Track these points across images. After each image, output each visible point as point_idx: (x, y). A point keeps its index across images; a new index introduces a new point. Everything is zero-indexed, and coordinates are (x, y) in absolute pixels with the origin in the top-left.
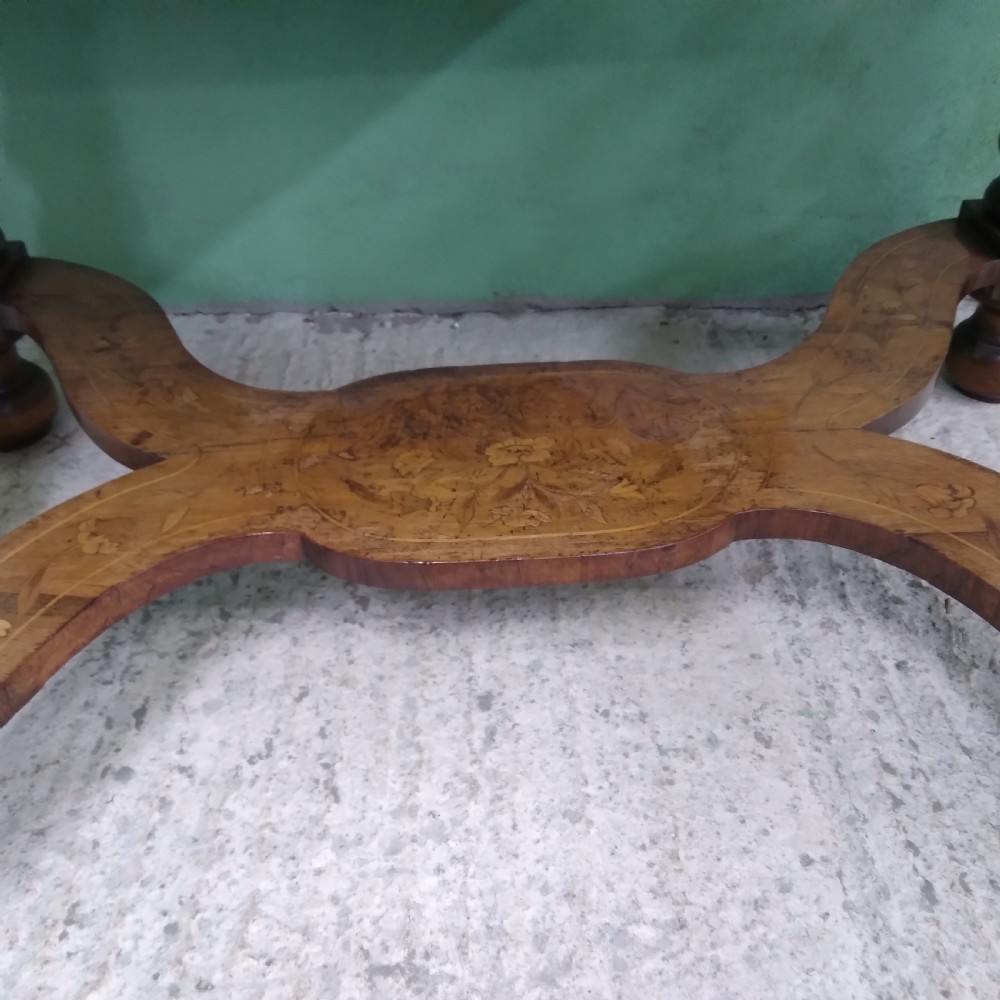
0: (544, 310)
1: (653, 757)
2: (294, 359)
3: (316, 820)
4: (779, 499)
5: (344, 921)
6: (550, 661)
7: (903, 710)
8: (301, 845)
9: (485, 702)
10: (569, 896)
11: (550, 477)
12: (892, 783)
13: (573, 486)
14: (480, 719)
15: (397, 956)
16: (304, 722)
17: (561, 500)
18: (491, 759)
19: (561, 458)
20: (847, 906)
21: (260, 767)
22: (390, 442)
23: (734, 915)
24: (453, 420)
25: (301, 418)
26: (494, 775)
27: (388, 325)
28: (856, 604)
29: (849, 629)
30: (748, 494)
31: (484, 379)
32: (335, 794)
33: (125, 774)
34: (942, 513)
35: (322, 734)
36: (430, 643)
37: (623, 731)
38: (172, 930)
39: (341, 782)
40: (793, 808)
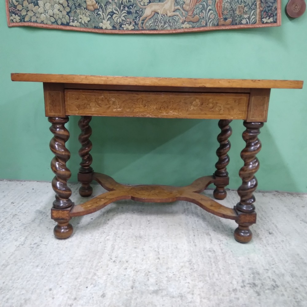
1: (167, 226)
3: (130, 228)
4: (181, 196)
5: (133, 234)
6: (157, 218)
7: (197, 224)
8: (128, 229)
9: (149, 221)
10: (157, 234)
11: (158, 194)
12: (193, 229)
13: (160, 194)
14: (148, 222)
15: (139, 236)
16: (128, 221)
19: (159, 192)
20: (186, 236)
21: (123, 224)
22: (140, 190)
23: (174, 236)
24: (147, 189)
25: (130, 188)
26: (149, 226)
29: (193, 218)
30: (178, 196)
31: (151, 186)
33: (108, 224)
35: (130, 222)
36: (142, 216)
37: (165, 224)
38: (115, 234)
39: (132, 225)
40: (182, 230)
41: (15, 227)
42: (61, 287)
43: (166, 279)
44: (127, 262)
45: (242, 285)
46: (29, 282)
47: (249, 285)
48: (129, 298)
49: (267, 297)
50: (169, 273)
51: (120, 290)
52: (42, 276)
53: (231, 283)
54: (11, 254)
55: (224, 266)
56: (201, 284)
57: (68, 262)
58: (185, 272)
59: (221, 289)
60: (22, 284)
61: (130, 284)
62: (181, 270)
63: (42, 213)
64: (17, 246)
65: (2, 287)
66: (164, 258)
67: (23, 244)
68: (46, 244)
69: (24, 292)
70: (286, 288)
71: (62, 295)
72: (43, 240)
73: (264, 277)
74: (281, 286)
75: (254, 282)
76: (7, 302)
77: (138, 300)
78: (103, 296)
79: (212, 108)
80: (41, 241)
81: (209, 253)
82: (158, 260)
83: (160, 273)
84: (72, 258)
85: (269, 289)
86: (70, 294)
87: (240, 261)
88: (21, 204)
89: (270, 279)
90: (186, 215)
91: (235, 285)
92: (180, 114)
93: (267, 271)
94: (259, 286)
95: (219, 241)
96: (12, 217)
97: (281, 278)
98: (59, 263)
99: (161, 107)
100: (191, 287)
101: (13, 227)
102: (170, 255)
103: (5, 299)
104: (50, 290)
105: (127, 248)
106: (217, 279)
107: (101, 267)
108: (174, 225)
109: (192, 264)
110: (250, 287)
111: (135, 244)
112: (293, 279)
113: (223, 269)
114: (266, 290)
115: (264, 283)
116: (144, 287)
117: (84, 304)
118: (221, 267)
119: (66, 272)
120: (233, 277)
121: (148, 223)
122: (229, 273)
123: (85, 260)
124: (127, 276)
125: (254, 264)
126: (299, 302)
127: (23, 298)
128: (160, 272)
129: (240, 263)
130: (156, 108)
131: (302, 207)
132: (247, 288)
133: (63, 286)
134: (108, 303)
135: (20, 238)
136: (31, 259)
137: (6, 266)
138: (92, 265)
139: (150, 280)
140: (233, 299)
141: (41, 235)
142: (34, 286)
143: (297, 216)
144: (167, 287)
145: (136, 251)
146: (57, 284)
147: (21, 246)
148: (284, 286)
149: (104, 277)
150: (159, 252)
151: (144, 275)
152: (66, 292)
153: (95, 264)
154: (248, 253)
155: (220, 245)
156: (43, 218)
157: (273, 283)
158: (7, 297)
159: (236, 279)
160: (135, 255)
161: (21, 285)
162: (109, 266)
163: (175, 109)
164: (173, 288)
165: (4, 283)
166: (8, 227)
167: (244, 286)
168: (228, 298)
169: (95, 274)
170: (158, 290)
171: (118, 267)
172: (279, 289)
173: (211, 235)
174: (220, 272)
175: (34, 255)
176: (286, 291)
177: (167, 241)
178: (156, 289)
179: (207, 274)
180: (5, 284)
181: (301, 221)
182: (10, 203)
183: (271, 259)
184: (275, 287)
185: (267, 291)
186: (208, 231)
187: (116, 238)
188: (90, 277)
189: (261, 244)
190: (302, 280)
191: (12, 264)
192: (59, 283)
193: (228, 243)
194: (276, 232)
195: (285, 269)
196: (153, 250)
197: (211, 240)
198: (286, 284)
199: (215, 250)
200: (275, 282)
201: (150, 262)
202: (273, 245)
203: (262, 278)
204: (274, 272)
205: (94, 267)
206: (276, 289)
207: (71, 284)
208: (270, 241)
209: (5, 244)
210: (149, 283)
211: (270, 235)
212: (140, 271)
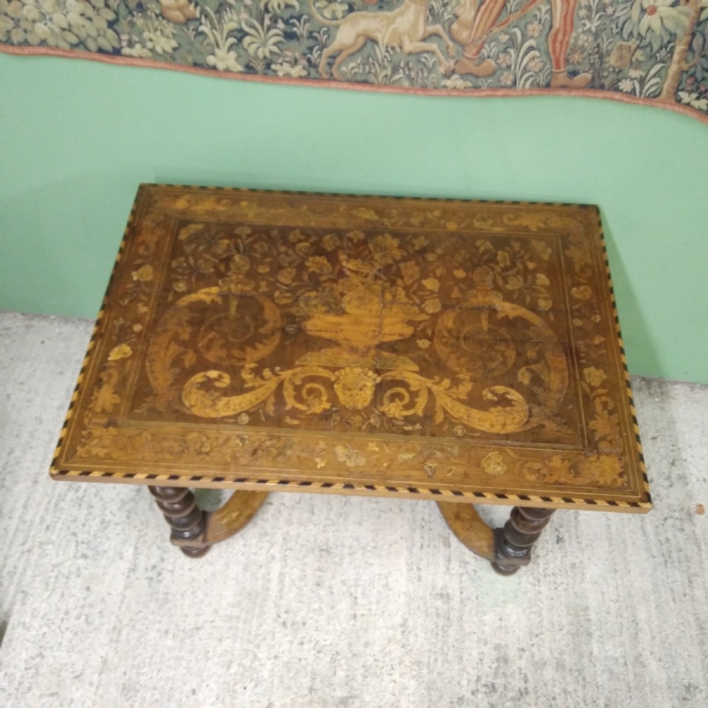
1: (378, 512)
3: (310, 519)
5: (316, 540)
8: (307, 524)
10: (357, 540)
12: (423, 523)
15: (325, 548)
18: (345, 509)
20: (406, 547)
21: (298, 505)
23: (386, 547)
26: (345, 513)
32: (313, 513)
33: (271, 504)
35: (311, 498)
37: (373, 506)
38: (284, 538)
39: (316, 511)
40: (402, 527)
41: (111, 512)
42: (208, 686)
43: (362, 670)
44: (304, 624)
45: (474, 688)
46: (161, 674)
47: (484, 689)
50: (368, 657)
51: (293, 697)
52: (177, 658)
53: (459, 683)
54: (120, 597)
55: (456, 640)
56: (413, 684)
57: (211, 622)
58: (393, 655)
59: (441, 698)
61: (306, 682)
62: (387, 650)
64: (126, 575)
65: (124, 684)
66: (363, 615)
67: (133, 567)
68: (170, 568)
69: (157, 696)
70: (537, 698)
71: (213, 704)
72: (165, 556)
73: (514, 668)
74: (532, 691)
75: (494, 681)
80: (163, 560)
81: (439, 603)
82: (353, 621)
83: (354, 655)
84: (216, 612)
85: (512, 699)
86: (222, 702)
87: (485, 625)
89: (520, 674)
91: (463, 689)
93: (521, 653)
94: (499, 693)
95: (463, 564)
97: (539, 671)
98: (199, 626)
100: (396, 692)
102: (374, 607)
104: (194, 692)
105: (305, 585)
106: (439, 674)
107: (265, 639)
108: (391, 510)
109: (407, 633)
110: (486, 693)
111: (318, 573)
112: (556, 676)
113: (453, 647)
114: (507, 701)
115: (509, 683)
116: (327, 690)
118: (450, 640)
119: (211, 650)
120: (464, 669)
121: (343, 503)
122: (461, 658)
123: (238, 618)
124: (303, 662)
125: (506, 633)
128: (355, 652)
129: (483, 632)
132: (480, 696)
133: (213, 685)
135: (127, 550)
136: (153, 613)
137: (120, 632)
138: (250, 633)
139: (338, 673)
141: (159, 541)
142: (170, 683)
144: (362, 690)
145: (319, 594)
146: (202, 680)
147: (131, 574)
148: (536, 693)
149: (269, 666)
150: (356, 598)
151: (329, 659)
152: (217, 699)
153: (253, 631)
154: (504, 602)
155: (461, 575)
157: (522, 683)
159: (468, 673)
160: (316, 606)
161: (150, 679)
162: (277, 635)
164: (371, 694)
165: (125, 673)
166: (100, 513)
167: (477, 690)
169: (255, 657)
170: (347, 698)
171: (289, 638)
172: (527, 699)
173: (452, 545)
174: (447, 654)
175: (157, 602)
177: (371, 565)
178: (345, 695)
179: (426, 661)
180: (127, 676)
183: (539, 619)
184: (523, 693)
185: (508, 704)
187: (287, 553)
188: (248, 664)
189: (532, 574)
190: (568, 679)
191: (127, 625)
192: (205, 678)
193: (478, 570)
194: (570, 536)
195: (551, 650)
196: (348, 591)
197: (449, 561)
198: (541, 689)
199: (450, 591)
200: (526, 681)
201: (340, 625)
202: (552, 578)
203: (508, 673)
204: (533, 657)
205: (253, 636)
206: (522, 700)
207: (222, 680)
208: (551, 566)
209: (105, 567)
210: (336, 680)
211: (557, 546)
212: (323, 650)
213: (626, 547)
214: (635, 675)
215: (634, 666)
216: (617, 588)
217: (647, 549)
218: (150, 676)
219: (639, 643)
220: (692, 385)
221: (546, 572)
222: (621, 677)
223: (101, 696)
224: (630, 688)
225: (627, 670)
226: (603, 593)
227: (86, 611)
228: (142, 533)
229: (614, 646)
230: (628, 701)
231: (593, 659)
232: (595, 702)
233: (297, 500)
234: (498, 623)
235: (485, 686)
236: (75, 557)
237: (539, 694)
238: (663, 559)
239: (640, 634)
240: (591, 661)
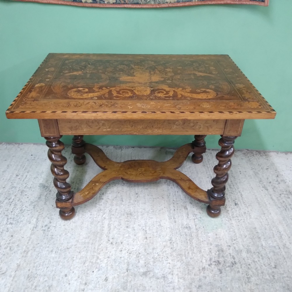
0: (145, 147)
1: (152, 199)
2: (113, 153)
3: (121, 203)
4: (164, 175)
5: (125, 210)
6: (143, 190)
7: (177, 196)
8: (120, 205)
9: (137, 194)
10: (144, 209)
11: (144, 172)
12: (174, 202)
13: (146, 173)
14: (136, 195)
15: (129, 213)
16: (119, 195)
17: (145, 175)
18: (137, 199)
19: (145, 171)
20: (167, 211)
21: (115, 199)
22: (129, 168)
23: (158, 211)
24: (135, 166)
25: (120, 165)
26: (137, 200)
27: (125, 148)
28: (175, 186)
29: (173, 188)
30: (162, 175)
31: (138, 161)
32: (123, 201)
33: (103, 199)
34: (177, 177)
35: (121, 196)
36: (131, 188)
37: (150, 197)
38: (110, 211)
39: (123, 200)
40: (164, 203)
41: (25, 206)
42: (73, 272)
43: (152, 260)
44: (122, 243)
45: (209, 263)
46: (48, 269)
47: (214, 263)
48: (126, 281)
49: (227, 274)
50: (155, 254)
51: (119, 274)
52: (57, 262)
53: (201, 261)
54: (28, 238)
55: (197, 244)
56: (179, 264)
57: (75, 245)
58: (167, 252)
59: (194, 268)
60: (44, 271)
61: (125, 266)
62: (164, 250)
63: (46, 187)
64: (32, 229)
65: (29, 275)
66: (150, 237)
67: (36, 226)
68: (54, 225)
69: (46, 279)
70: (241, 265)
71: (76, 280)
72: (52, 221)
73: (227, 253)
74: (238, 262)
75: (219, 260)
76: (35, 289)
77: (133, 283)
78: (106, 280)
79: (193, 126)
80: (50, 223)
81: (186, 230)
82: (146, 240)
83: (148, 254)
84: (77, 241)
85: (229, 266)
86: (81, 279)
87: (209, 238)
88: (25, 177)
89: (231, 256)
90: (168, 185)
91: (204, 264)
92: (164, 132)
93: (229, 247)
95: (194, 215)
96: (20, 193)
97: (239, 254)
98: (68, 247)
99: (146, 127)
100: (171, 267)
101: (24, 206)
102: (155, 234)
103: (33, 287)
104: (66, 275)
105: (121, 228)
106: (191, 258)
107: (102, 250)
108: (158, 198)
109: (172, 243)
110: (215, 265)
111: (127, 223)
112: (248, 255)
113: (196, 247)
114: (227, 267)
115: (226, 260)
116: (136, 269)
117: (93, 288)
118: (194, 245)
119: (75, 257)
120: (203, 256)
121: (136, 197)
122: (200, 251)
123: (88, 243)
124: (122, 259)
125: (220, 240)
126: (249, 278)
127: (47, 285)
128: (148, 252)
129: (209, 240)
130: (142, 128)
131: (266, 169)
132: (213, 266)
133: (75, 271)
134: (110, 287)
135: (33, 220)
136: (45, 244)
137: (28, 252)
138: (95, 248)
139: (140, 262)
140: (202, 278)
141: (49, 215)
142: (53, 272)
143: (260, 181)
144: (153, 268)
145: (128, 231)
146: (70, 270)
147: (34, 229)
148: (240, 263)
149: (105, 261)
150: (146, 231)
151: (135, 256)
152: (78, 278)
153: (96, 247)
154: (216, 228)
155: (194, 220)
156: (47, 194)
157: (232, 259)
158: (35, 284)
159: (205, 257)
160: (127, 235)
161: (42, 272)
162: (108, 248)
163: (159, 128)
164: (158, 269)
165: (29, 270)
166: (20, 207)
167: (211, 264)
168: (198, 277)
169: (98, 258)
170: (146, 272)
171: (115, 249)
172: (236, 266)
173: (188, 208)
174: (193, 250)
175: (47, 239)
176: (241, 268)
177: (152, 218)
178: (145, 271)
179: (184, 254)
180: (30, 271)
181: (263, 187)
182: (14, 176)
183: (234, 234)
184: (234, 264)
185: (227, 269)
186: (185, 204)
187: (111, 216)
188: (94, 261)
189: (227, 217)
190: (254, 256)
191: (31, 249)
192: (72, 269)
193: (202, 217)
194: (241, 203)
195: (243, 245)
196: (142, 228)
197: (188, 214)
198: (242, 261)
199: (190, 226)
200: (234, 259)
201: (140, 242)
202: (236, 218)
203: (225, 256)
204: (235, 248)
205: (96, 250)
206: (234, 267)
207: (81, 269)
208: (235, 214)
209: (21, 227)
210: (140, 265)
211: (236, 206)
212: (132, 253)
213: (266, 205)
214: (285, 252)
215: (284, 249)
216: (267, 220)
217: (276, 205)
218: (43, 270)
219: (283, 240)
220: (277, 152)
221: (233, 216)
222: (279, 254)
223: (16, 281)
224: (285, 258)
225: (281, 250)
226: (261, 222)
227: (10, 245)
228: (41, 213)
229: (272, 242)
230: (285, 263)
231: (263, 247)
232: (269, 265)
233: (115, 197)
234: (216, 236)
235: (214, 262)
236: (6, 224)
237: (242, 263)
238: (284, 208)
239: (282, 236)
240: (263, 248)
